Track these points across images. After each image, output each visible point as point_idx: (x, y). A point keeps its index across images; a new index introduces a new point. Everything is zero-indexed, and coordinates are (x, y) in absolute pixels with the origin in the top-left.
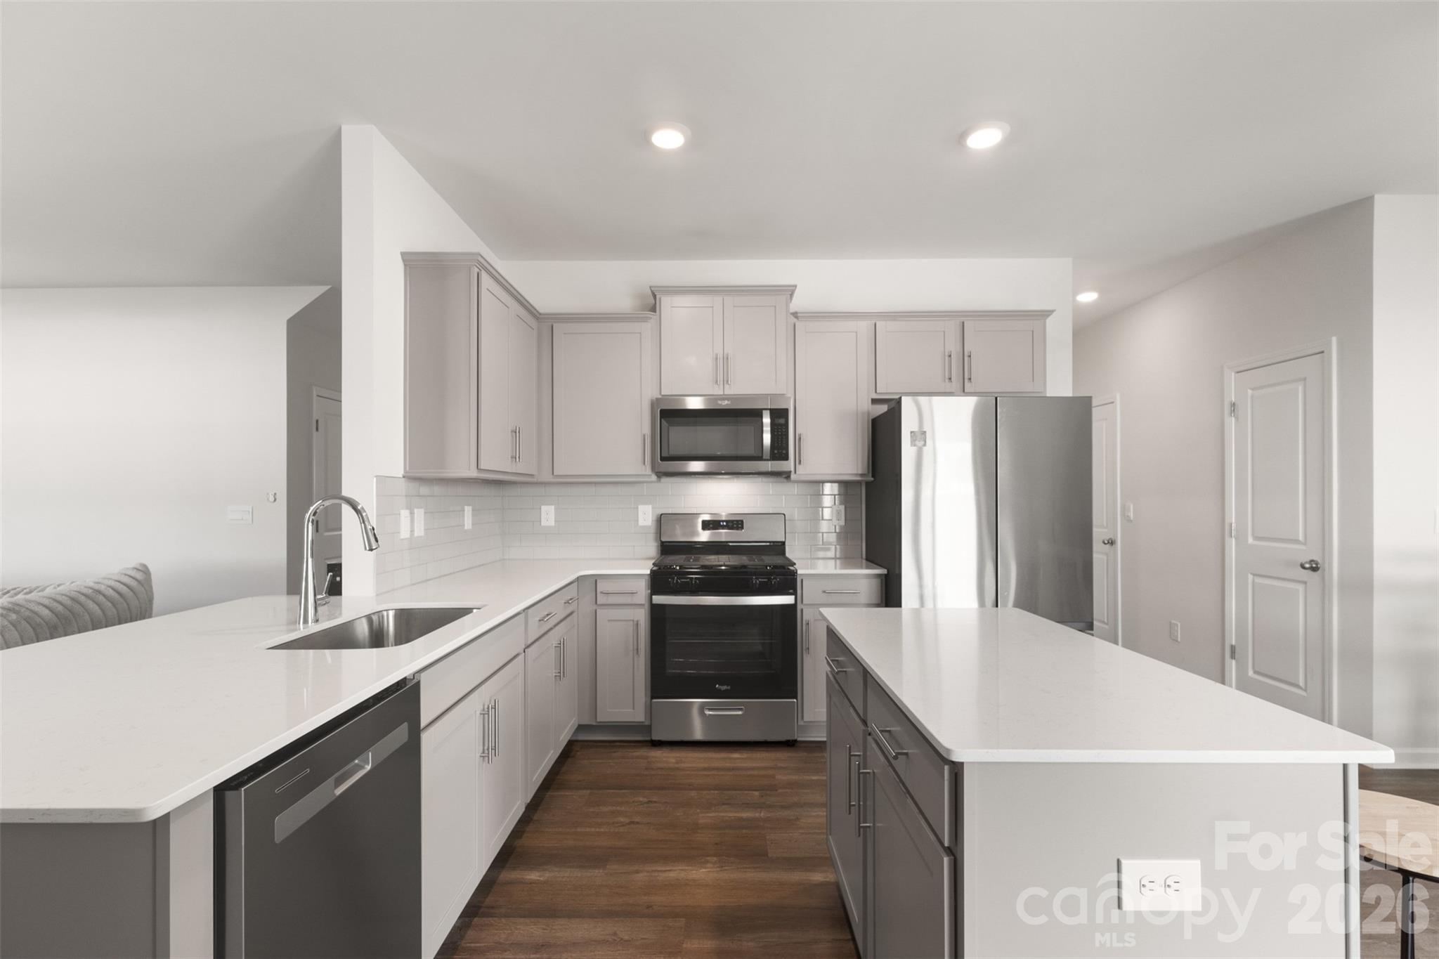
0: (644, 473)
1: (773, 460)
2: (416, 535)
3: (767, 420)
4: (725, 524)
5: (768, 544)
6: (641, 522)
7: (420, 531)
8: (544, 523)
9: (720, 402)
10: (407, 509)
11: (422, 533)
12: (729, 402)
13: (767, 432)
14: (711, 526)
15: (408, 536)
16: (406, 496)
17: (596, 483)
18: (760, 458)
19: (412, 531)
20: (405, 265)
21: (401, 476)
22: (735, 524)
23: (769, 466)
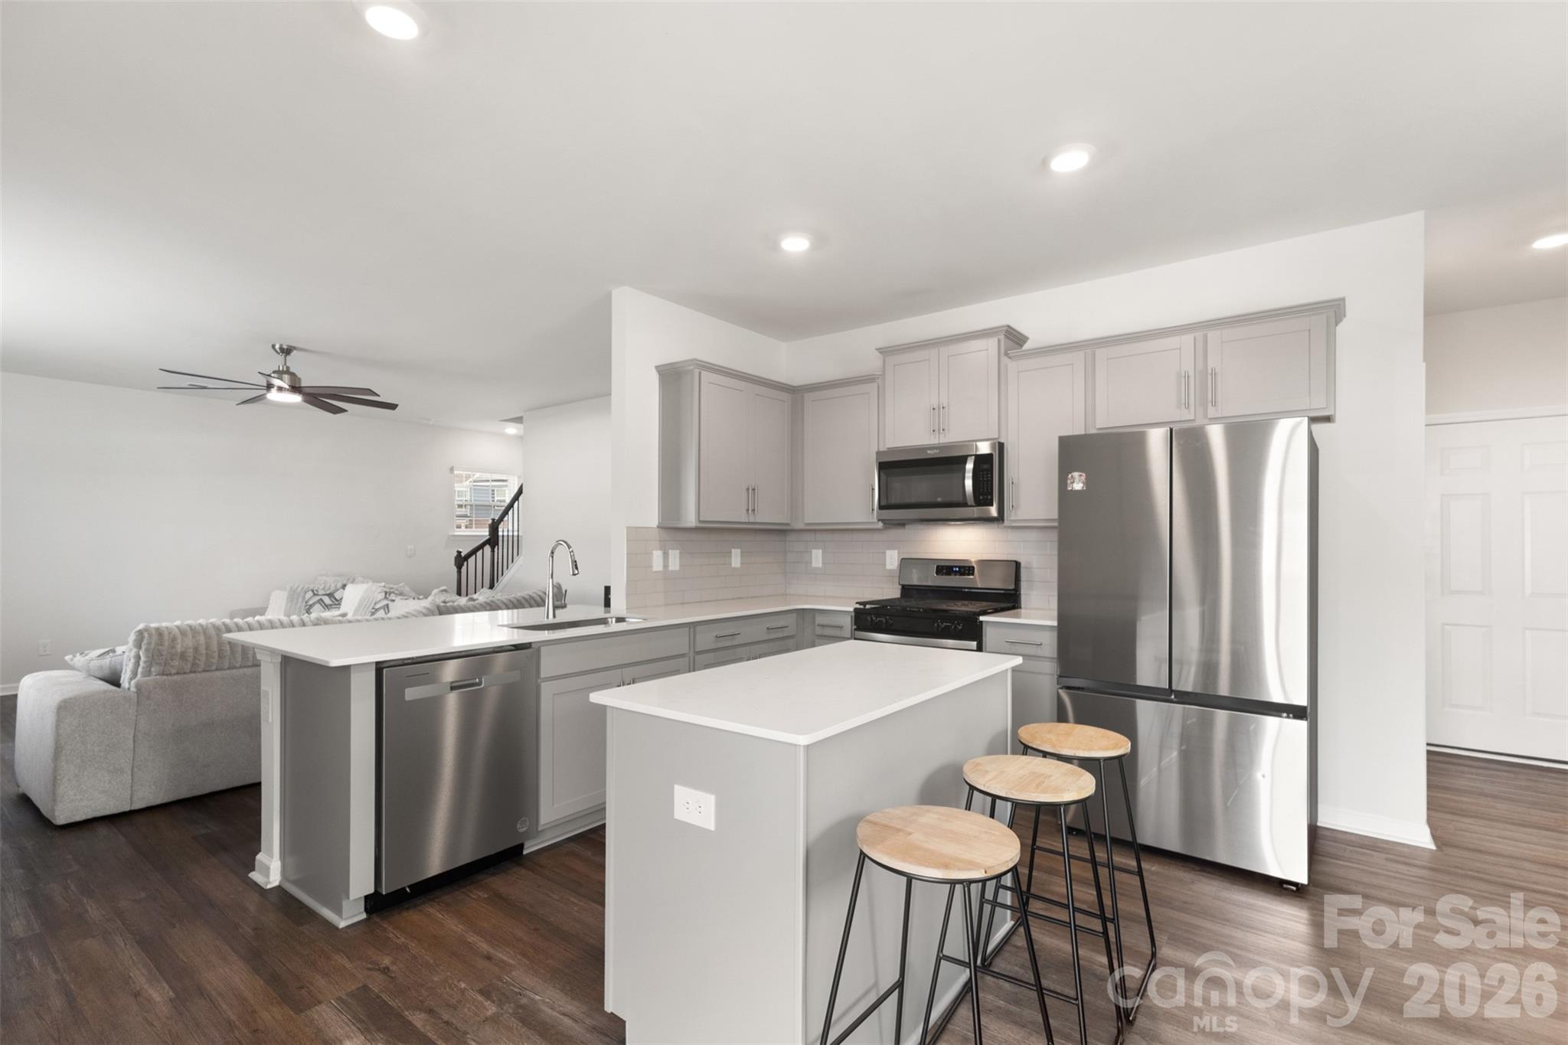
0: (871, 521)
1: (979, 506)
2: (670, 568)
3: (970, 466)
4: (957, 569)
5: (1003, 592)
6: (889, 567)
7: (674, 563)
8: (814, 565)
9: (929, 452)
10: (660, 549)
11: (677, 568)
12: (938, 451)
13: (968, 477)
14: (944, 571)
15: (660, 568)
16: (660, 541)
17: (853, 530)
18: (965, 505)
19: (666, 566)
20: (660, 374)
21: (655, 526)
22: (966, 569)
23: (976, 511)
